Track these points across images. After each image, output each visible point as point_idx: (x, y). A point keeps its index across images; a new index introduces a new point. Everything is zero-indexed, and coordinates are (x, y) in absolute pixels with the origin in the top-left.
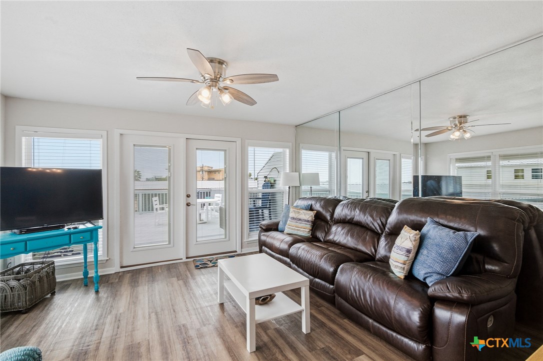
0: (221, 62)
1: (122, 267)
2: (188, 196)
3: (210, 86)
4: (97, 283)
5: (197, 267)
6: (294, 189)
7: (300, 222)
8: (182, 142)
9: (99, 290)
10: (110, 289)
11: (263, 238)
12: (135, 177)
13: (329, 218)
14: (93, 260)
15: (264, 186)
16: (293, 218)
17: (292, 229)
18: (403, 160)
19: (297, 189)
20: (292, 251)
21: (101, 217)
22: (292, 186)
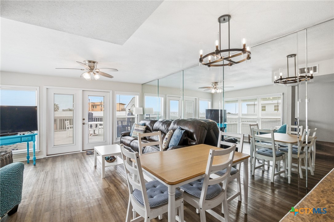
0: (94, 62)
1: (47, 155)
2: (84, 119)
3: (89, 72)
4: (35, 161)
5: (87, 154)
6: (141, 116)
7: (139, 131)
8: (81, 92)
9: (36, 164)
10: (41, 164)
11: (122, 139)
12: (55, 108)
13: (151, 129)
14: (33, 151)
15: (128, 115)
16: (136, 130)
17: (135, 135)
18: (200, 101)
19: (143, 116)
20: (132, 144)
21: (36, 129)
22: (140, 115)
